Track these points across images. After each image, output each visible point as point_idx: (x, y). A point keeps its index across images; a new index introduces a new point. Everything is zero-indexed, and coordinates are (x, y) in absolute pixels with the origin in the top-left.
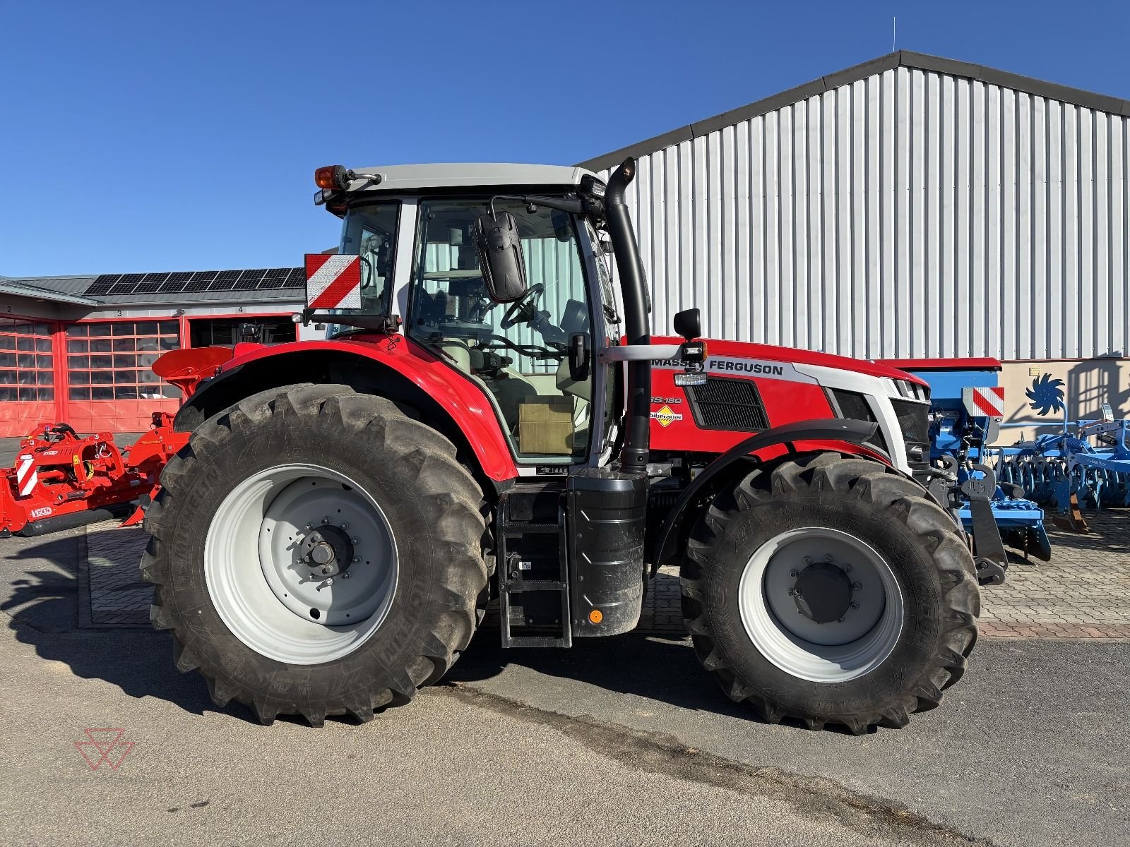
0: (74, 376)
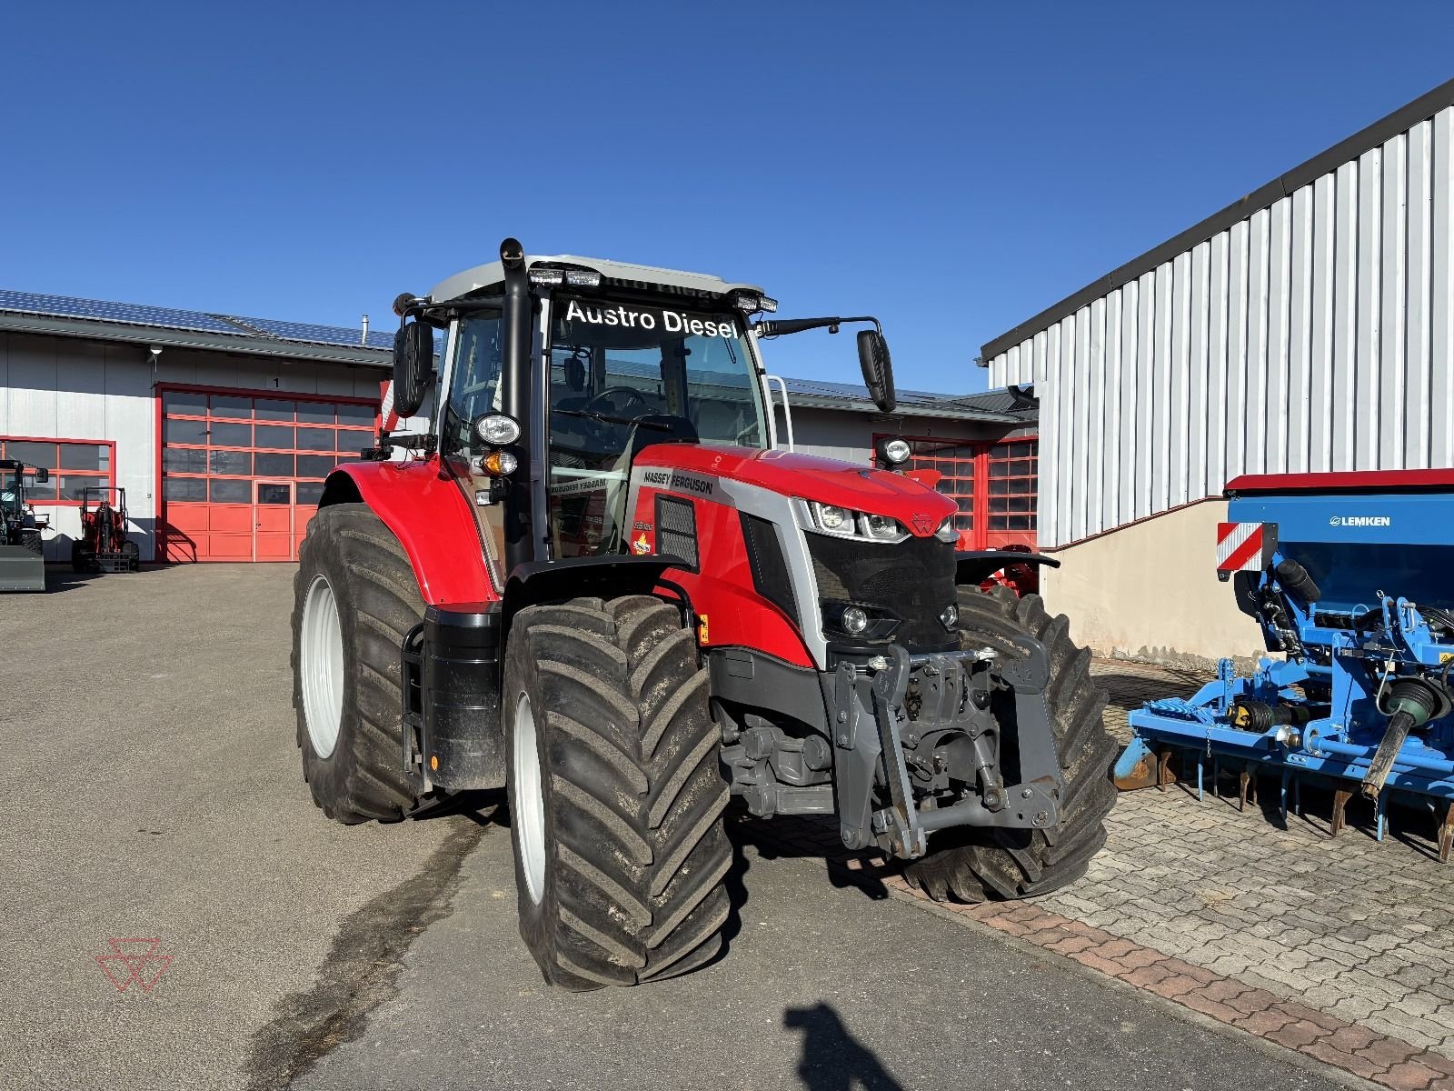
0: (995, 504)
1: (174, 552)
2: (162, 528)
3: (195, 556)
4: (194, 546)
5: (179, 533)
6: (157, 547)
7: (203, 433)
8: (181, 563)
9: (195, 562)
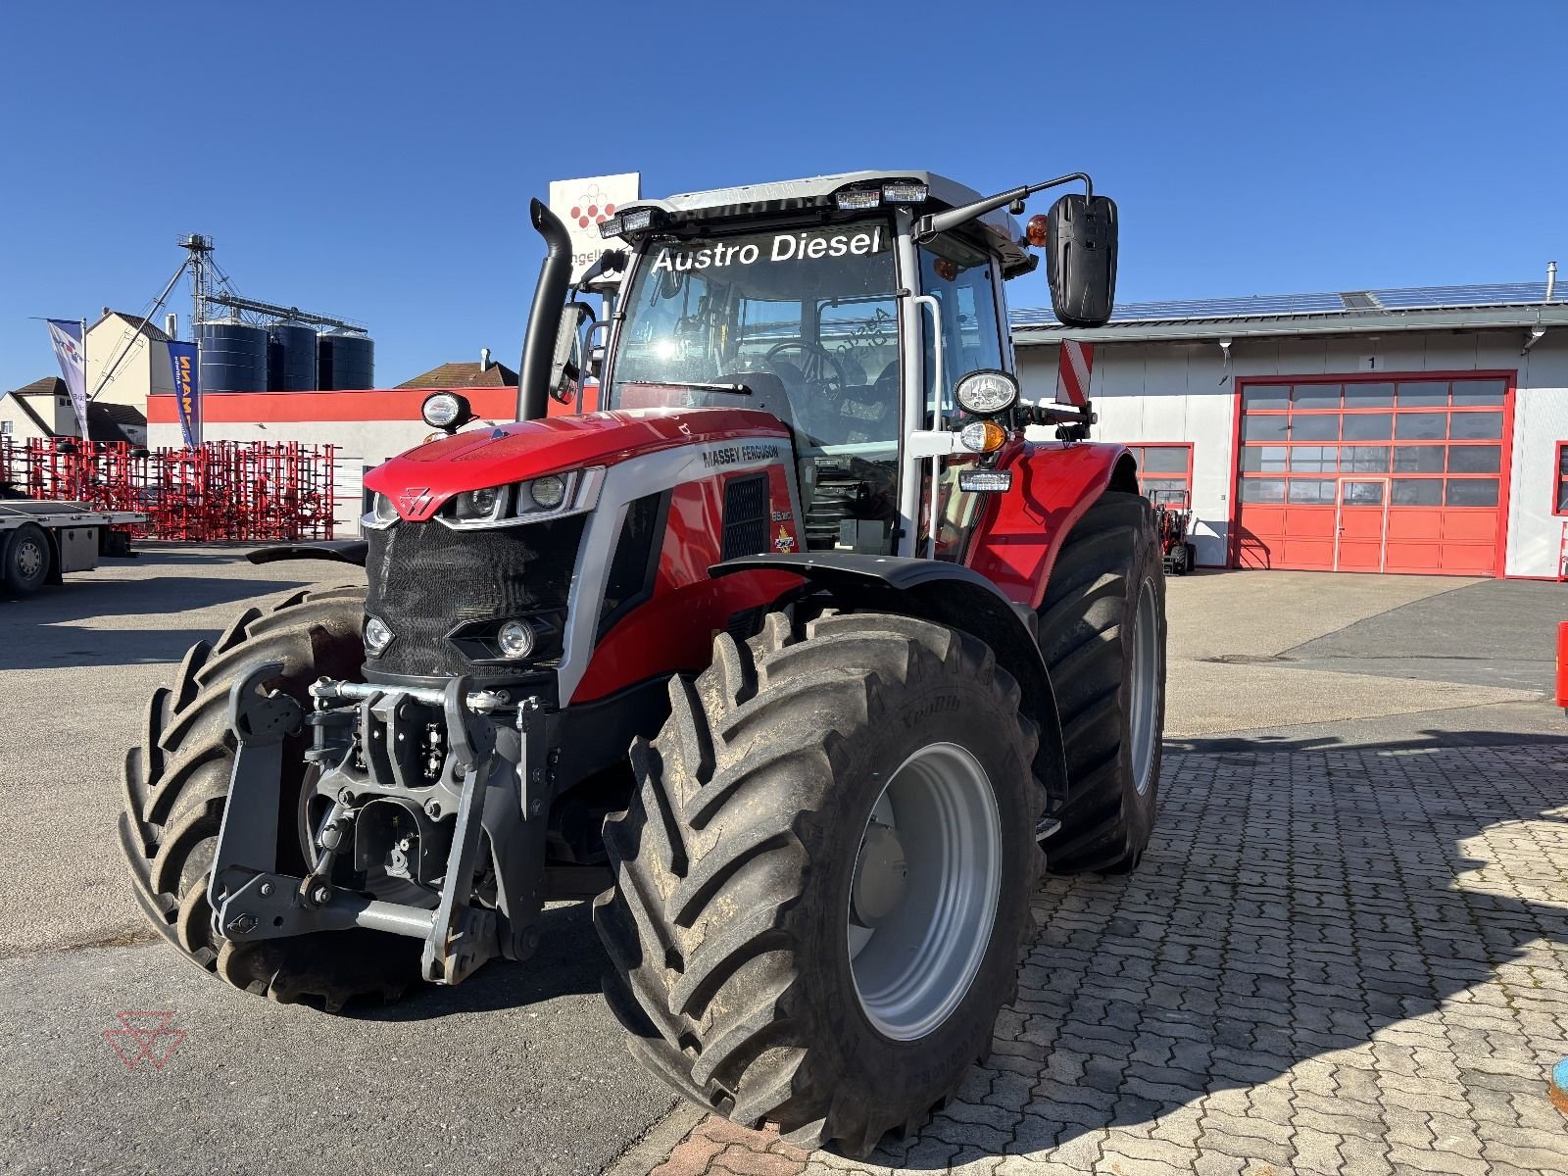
1: (1247, 556)
2: (1236, 532)
3: (1269, 562)
4: (1268, 552)
5: (1252, 537)
6: (1229, 551)
7: (1284, 429)
8: (1253, 569)
9: (1269, 569)
